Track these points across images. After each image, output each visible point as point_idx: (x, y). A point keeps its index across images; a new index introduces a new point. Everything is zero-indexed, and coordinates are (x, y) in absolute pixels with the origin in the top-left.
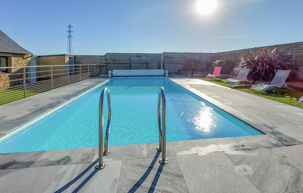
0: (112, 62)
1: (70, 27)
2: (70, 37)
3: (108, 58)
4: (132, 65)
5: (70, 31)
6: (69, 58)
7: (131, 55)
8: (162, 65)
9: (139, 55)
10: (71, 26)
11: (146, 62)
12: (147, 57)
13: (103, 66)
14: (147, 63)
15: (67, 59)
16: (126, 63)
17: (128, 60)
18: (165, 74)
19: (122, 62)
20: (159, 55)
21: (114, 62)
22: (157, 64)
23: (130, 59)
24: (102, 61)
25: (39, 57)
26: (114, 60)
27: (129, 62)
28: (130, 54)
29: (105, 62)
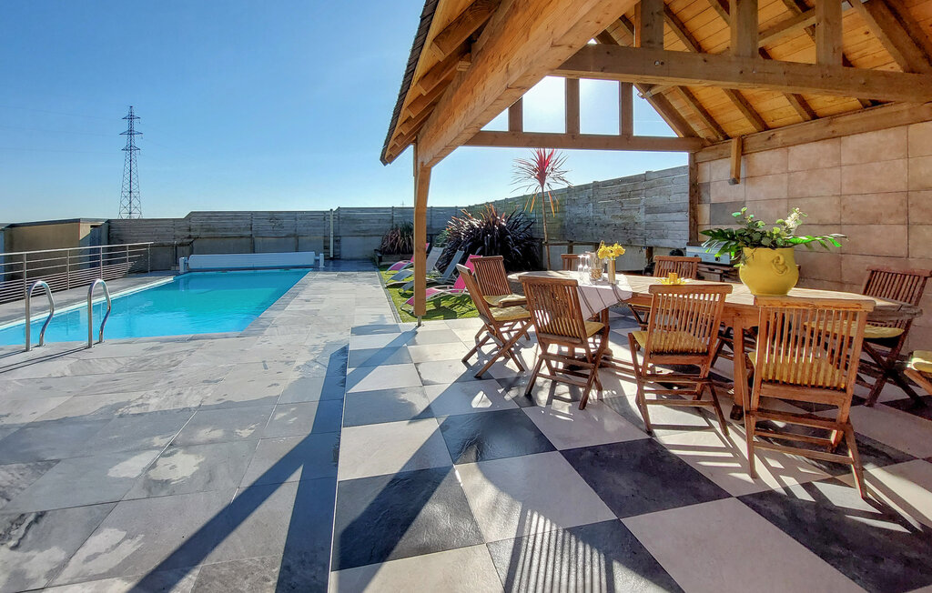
0: (203, 234)
1: (131, 118)
2: (130, 149)
3: (193, 224)
4: (259, 240)
5: (131, 133)
6: (92, 226)
7: (254, 215)
8: (332, 240)
9: (274, 217)
10: (135, 114)
11: (292, 232)
12: (296, 219)
13: (181, 245)
14: (296, 236)
15: (85, 231)
16: (242, 237)
17: (245, 229)
18: (317, 261)
19: (230, 234)
20: (324, 215)
21: (210, 233)
22: (322, 238)
23: (251, 224)
24: (177, 233)
25: (12, 226)
26: (208, 230)
27: (250, 233)
28: (252, 213)
29: (188, 234)
